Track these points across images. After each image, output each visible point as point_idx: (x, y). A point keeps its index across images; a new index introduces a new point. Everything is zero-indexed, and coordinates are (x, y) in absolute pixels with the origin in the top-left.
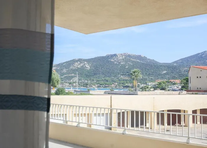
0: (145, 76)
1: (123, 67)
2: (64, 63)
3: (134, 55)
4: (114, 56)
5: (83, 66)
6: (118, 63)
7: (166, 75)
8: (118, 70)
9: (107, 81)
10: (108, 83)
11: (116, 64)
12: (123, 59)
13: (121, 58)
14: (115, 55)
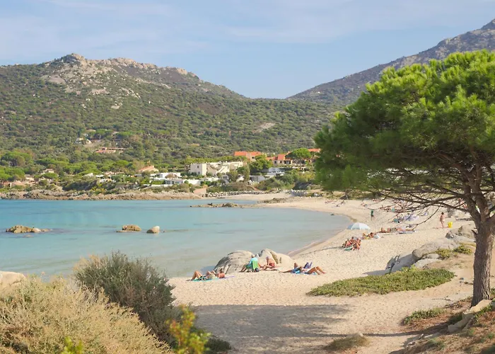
0: (188, 142)
1: (102, 105)
3: (150, 68)
4: (66, 65)
6: (78, 93)
7: (272, 137)
8: (79, 118)
11: (72, 94)
12: (102, 77)
13: (93, 71)
14: (69, 59)
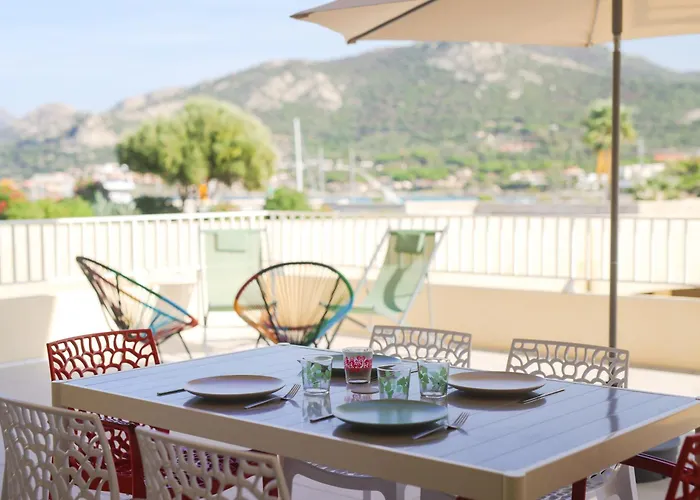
2: (218, 82)
5: (307, 95)
9: (423, 161)
10: (425, 170)
